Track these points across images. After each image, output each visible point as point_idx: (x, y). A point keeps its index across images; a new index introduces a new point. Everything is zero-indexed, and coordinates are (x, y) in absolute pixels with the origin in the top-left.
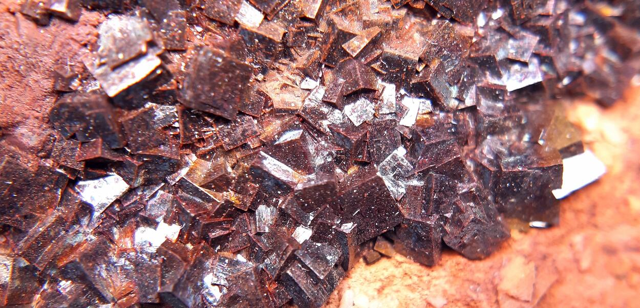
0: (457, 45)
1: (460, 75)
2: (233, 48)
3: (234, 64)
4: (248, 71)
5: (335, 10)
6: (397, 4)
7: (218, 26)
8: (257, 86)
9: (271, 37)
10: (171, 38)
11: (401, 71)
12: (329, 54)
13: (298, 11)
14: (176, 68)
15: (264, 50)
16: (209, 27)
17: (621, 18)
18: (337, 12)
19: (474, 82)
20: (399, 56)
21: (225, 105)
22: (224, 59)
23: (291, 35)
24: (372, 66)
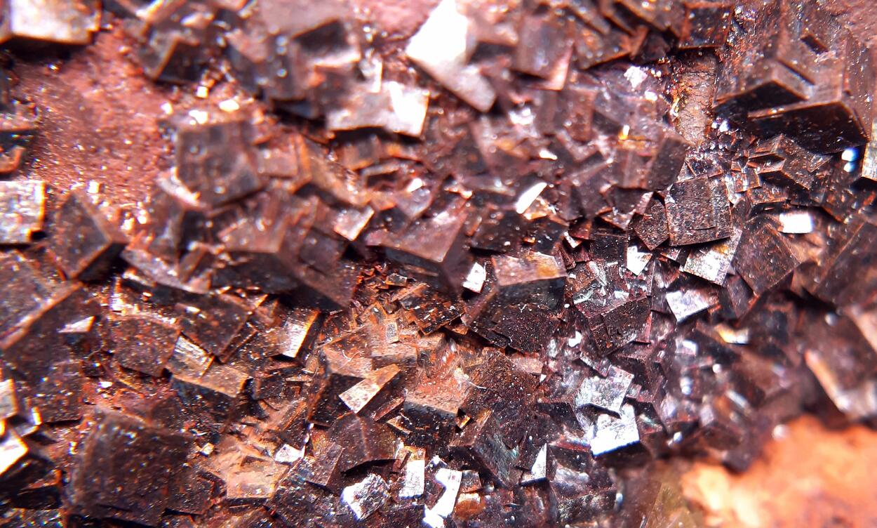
0: (517, 387)
1: (523, 430)
2: (159, 411)
3: (158, 438)
4: (183, 445)
5: (330, 341)
6: (426, 330)
7: (137, 378)
8: (200, 466)
9: (222, 390)
10: (54, 405)
11: (432, 430)
12: (319, 410)
13: (269, 348)
14: (61, 450)
15: (212, 410)
16: (121, 380)
17: (749, 346)
18: (334, 344)
19: (545, 441)
20: (429, 408)
21: (142, 504)
22: (140, 433)
23: (258, 383)
24: (389, 422)
